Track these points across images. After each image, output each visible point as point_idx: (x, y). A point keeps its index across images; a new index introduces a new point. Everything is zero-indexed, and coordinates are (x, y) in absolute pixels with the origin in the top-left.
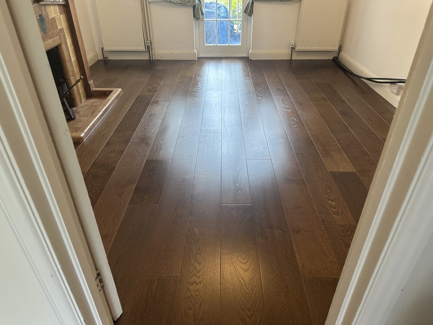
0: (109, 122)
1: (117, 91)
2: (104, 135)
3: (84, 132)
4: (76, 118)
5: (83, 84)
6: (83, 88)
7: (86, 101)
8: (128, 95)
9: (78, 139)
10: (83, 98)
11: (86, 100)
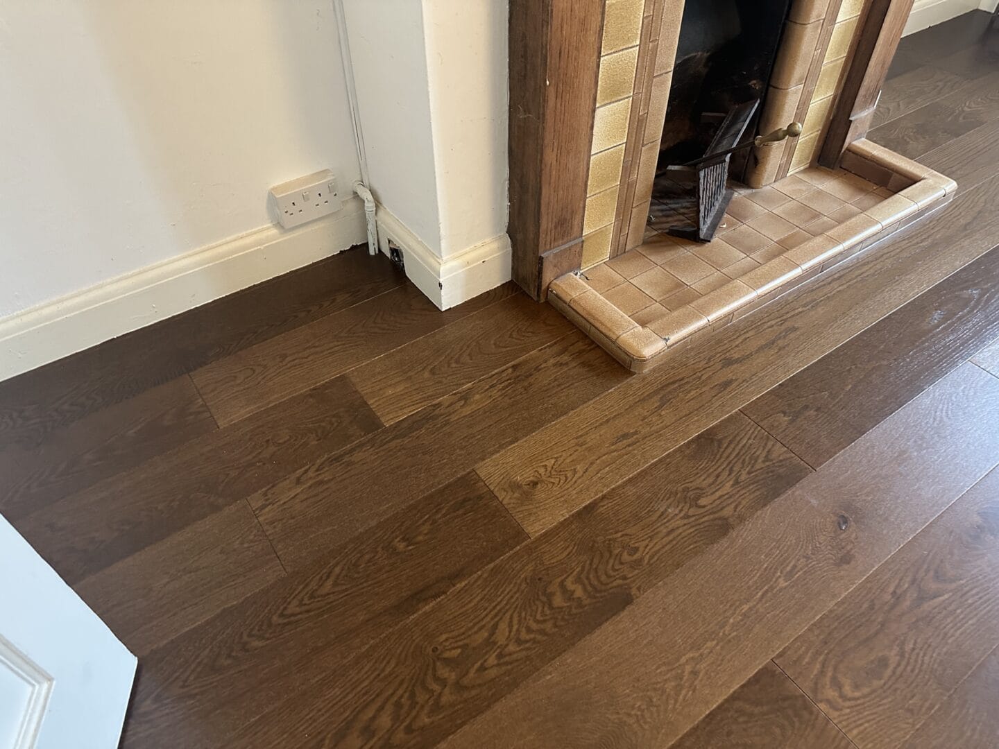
0: (794, 329)
1: (933, 189)
2: (727, 384)
3: (667, 340)
4: (709, 241)
5: (829, 113)
6: (821, 128)
7: (801, 176)
8: (962, 222)
9: (629, 356)
10: (799, 163)
11: (805, 171)
